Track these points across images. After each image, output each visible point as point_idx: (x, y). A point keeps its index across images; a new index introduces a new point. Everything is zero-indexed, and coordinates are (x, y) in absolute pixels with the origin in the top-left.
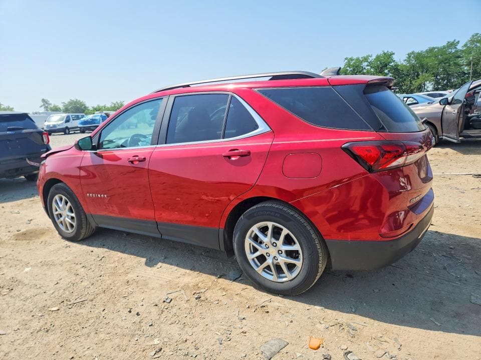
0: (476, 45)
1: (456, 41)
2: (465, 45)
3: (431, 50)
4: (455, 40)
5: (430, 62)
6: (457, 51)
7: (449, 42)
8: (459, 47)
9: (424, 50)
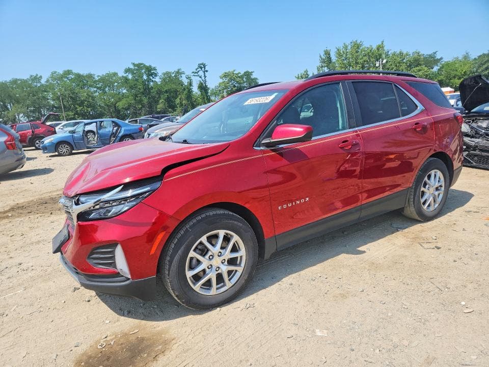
0: (57, 82)
1: (39, 76)
2: (48, 81)
3: (15, 81)
4: (37, 75)
5: (18, 93)
6: (42, 85)
7: (31, 76)
8: (43, 81)
9: (8, 81)
